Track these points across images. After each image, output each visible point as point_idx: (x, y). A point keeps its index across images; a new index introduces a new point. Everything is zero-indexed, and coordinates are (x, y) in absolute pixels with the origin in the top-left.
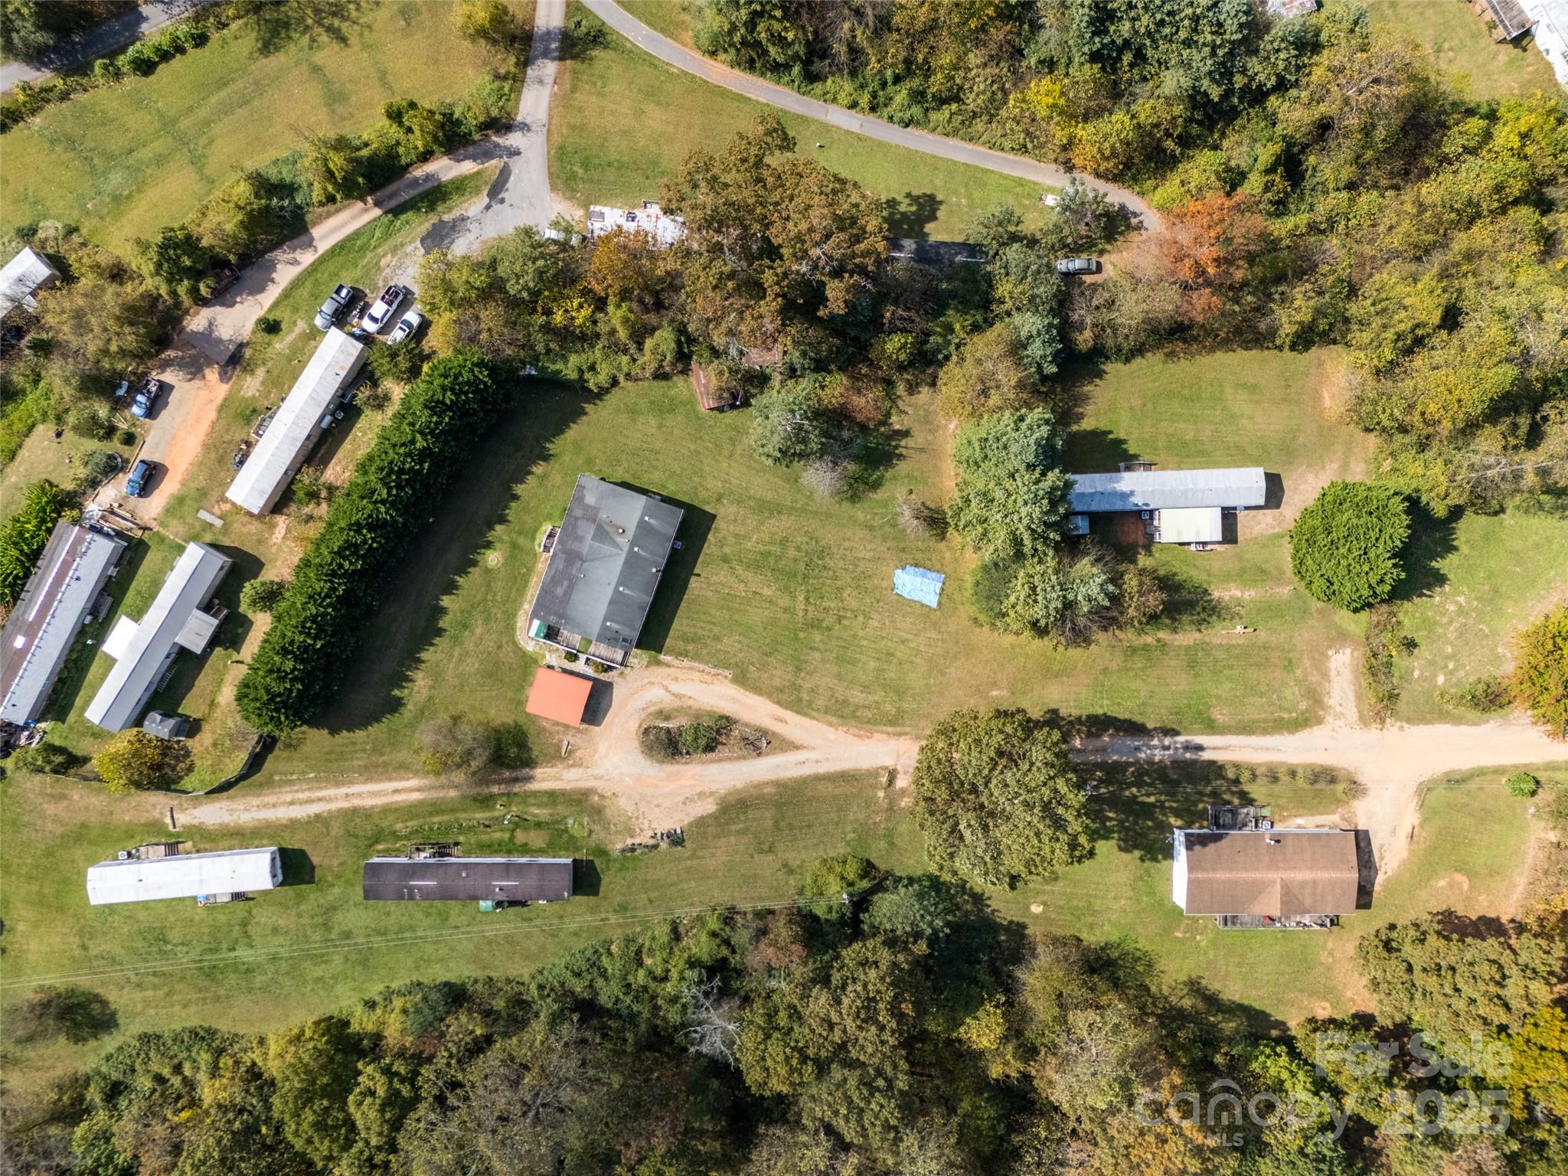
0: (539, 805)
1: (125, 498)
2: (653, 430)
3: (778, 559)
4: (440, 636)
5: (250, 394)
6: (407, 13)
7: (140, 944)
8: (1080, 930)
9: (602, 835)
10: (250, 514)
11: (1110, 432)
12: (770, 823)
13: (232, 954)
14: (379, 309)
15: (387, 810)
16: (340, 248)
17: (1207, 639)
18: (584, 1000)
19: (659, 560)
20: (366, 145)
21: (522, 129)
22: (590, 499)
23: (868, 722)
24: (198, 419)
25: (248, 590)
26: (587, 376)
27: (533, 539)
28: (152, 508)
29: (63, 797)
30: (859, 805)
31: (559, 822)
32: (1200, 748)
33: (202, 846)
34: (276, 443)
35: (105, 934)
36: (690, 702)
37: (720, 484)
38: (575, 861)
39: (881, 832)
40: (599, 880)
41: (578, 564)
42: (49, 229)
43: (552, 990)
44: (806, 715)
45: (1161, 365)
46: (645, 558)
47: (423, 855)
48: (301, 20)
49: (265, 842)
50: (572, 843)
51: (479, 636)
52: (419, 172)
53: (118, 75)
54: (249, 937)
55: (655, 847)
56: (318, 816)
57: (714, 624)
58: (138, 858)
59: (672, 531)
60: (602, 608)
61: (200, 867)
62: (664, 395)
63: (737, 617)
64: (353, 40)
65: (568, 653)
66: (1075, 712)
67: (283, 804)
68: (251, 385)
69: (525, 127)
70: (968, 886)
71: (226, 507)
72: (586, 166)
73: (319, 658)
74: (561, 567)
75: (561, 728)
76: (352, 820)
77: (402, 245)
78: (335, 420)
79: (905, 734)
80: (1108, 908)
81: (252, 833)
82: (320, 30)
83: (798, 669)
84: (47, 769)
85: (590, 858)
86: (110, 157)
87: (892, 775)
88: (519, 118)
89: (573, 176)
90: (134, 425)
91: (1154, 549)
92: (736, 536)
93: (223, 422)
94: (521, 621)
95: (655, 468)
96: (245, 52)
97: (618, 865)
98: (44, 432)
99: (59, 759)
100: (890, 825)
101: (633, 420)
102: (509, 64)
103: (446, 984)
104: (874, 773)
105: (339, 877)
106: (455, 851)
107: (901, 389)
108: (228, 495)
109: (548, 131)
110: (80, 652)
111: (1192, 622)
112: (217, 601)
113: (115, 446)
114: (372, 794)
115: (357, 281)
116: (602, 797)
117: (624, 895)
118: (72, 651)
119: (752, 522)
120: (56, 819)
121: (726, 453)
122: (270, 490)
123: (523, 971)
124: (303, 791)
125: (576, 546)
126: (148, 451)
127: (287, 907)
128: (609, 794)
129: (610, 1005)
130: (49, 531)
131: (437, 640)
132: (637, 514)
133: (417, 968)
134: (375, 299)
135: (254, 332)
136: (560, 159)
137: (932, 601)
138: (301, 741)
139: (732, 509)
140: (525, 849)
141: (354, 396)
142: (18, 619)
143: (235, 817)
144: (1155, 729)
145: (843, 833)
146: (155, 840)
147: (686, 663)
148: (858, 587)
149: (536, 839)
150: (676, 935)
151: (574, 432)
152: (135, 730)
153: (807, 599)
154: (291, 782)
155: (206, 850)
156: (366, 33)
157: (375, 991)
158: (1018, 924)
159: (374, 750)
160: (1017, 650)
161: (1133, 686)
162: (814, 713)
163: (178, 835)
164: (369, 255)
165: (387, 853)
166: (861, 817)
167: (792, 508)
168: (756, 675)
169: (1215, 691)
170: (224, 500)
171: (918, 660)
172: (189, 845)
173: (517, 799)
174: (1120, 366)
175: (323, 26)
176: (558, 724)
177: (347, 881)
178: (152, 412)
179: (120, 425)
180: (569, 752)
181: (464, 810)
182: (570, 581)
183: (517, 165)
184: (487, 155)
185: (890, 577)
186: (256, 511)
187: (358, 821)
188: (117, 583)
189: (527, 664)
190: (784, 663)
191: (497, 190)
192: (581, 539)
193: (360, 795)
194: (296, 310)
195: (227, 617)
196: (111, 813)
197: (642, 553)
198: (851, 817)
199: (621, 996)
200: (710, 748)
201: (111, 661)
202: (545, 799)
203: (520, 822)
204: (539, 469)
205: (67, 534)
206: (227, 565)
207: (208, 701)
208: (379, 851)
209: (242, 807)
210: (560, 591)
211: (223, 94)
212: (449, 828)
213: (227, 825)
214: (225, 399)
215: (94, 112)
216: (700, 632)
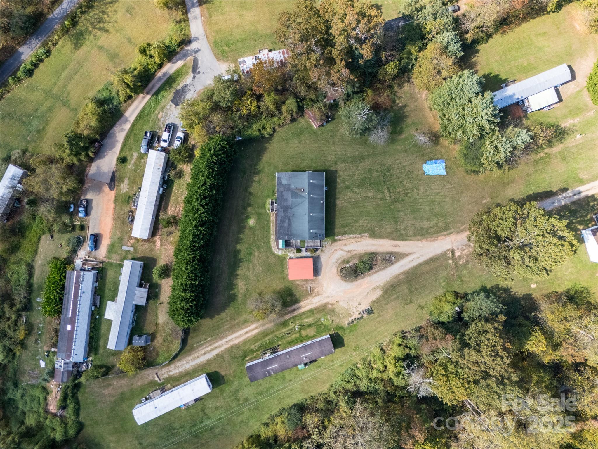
0: (307, 318)
1: (90, 252)
2: (298, 145)
3: (370, 179)
4: (242, 262)
5: (125, 191)
6: (129, 10)
7: (163, 434)
8: (555, 288)
9: (338, 321)
10: (144, 240)
11: (491, 74)
12: (407, 291)
13: (203, 425)
14: (165, 136)
15: (245, 342)
16: (139, 117)
17: (566, 146)
18: (354, 391)
19: (322, 197)
20: (135, 69)
21: (195, 40)
22: (284, 182)
23: (435, 233)
24: (107, 209)
25: (155, 272)
26: (263, 132)
27: (265, 208)
28: (102, 252)
29: (109, 385)
30: (442, 270)
31: (318, 322)
32: (580, 193)
33: (175, 384)
34: (144, 206)
35: (147, 435)
36: (355, 252)
37: (334, 157)
38: (330, 335)
39: (456, 277)
40: (343, 340)
41: (289, 211)
42: (15, 154)
43: (340, 392)
44: (406, 240)
45: (501, 38)
46: (316, 199)
47: (267, 355)
48: (87, 30)
49: (200, 373)
50: (326, 328)
51: (257, 256)
52: (160, 74)
53: (20, 81)
54: (207, 415)
55: (362, 317)
56: (217, 355)
57: (353, 216)
58: (151, 398)
59: (323, 183)
60: (306, 226)
61: (179, 393)
62: (297, 128)
63: (361, 209)
64: (111, 30)
65: (297, 249)
66: (521, 197)
67: (201, 355)
68: (124, 187)
69: (196, 39)
70: (500, 286)
71: (133, 241)
72: (228, 45)
73: (199, 288)
74: (283, 215)
75: (305, 282)
76: (232, 352)
77: (164, 106)
78: (164, 189)
79: (452, 232)
80: (564, 275)
81: (193, 371)
82: (96, 30)
83: (396, 222)
84: (100, 376)
85: (336, 332)
86: (29, 116)
87: (453, 252)
88: (193, 36)
89: (224, 52)
90: (82, 221)
91: (528, 116)
92: (349, 176)
93: (118, 207)
94: (273, 244)
95: (304, 160)
96: (69, 51)
97: (349, 331)
98: (45, 239)
99: (103, 370)
100: (459, 273)
101: (288, 143)
102: (179, 15)
103: (295, 405)
104: (445, 254)
105: (235, 377)
106: (279, 349)
107: (396, 88)
108: (132, 235)
109: (207, 37)
110: (95, 322)
111: (557, 141)
112: (143, 282)
113: (78, 233)
114: (237, 338)
115: (152, 128)
116: (332, 305)
117: (355, 342)
118: (91, 324)
119: (353, 168)
120: (110, 395)
121: (331, 143)
122: (149, 227)
123: (324, 388)
124: (208, 347)
125: (286, 204)
126: (92, 230)
127: (218, 397)
128: (335, 302)
129: (366, 390)
130: (65, 277)
131: (241, 264)
132: (307, 181)
133: (280, 403)
134: (162, 132)
135: (117, 165)
136: (216, 46)
137: (443, 172)
138: (200, 326)
139: (343, 165)
140: (308, 338)
141: (169, 176)
142: (64, 318)
143: (184, 368)
144: (557, 191)
145: (440, 284)
146: (155, 389)
147: (347, 236)
148: (409, 178)
149: (311, 332)
150: (383, 351)
151: (265, 158)
152: (130, 346)
153: (389, 191)
154: (201, 345)
155: (177, 386)
156: (116, 25)
157: (265, 418)
158: (527, 295)
159: (231, 319)
160: (487, 180)
161: (542, 177)
162: (410, 238)
163: (163, 383)
164: (152, 115)
165: (251, 360)
166: (445, 274)
167: (368, 155)
168: (379, 231)
169: (578, 166)
170: (130, 238)
171: (447, 199)
172: (169, 386)
173: (297, 318)
174: (484, 45)
175: (97, 28)
176: (303, 281)
177: (239, 378)
178: (87, 213)
179: (76, 223)
180: (312, 291)
181: (277, 331)
182: (289, 219)
183: (200, 56)
184: (185, 56)
185: (422, 168)
186: (146, 238)
187: (235, 351)
188: (99, 289)
189: (282, 260)
190: (389, 221)
191: (195, 69)
192: (287, 200)
193: (232, 340)
194: (131, 149)
195: (149, 286)
196: (132, 384)
197: (314, 196)
198: (441, 276)
199: (369, 384)
200: (371, 268)
201: (110, 322)
202: (309, 314)
203: (302, 327)
204: (256, 179)
205: (72, 277)
206: (142, 265)
207: (154, 324)
208: (248, 360)
209: (185, 362)
210: (286, 225)
211: (66, 72)
212: (273, 341)
213: (182, 372)
214: (115, 197)
215: (16, 100)
216: (348, 221)
